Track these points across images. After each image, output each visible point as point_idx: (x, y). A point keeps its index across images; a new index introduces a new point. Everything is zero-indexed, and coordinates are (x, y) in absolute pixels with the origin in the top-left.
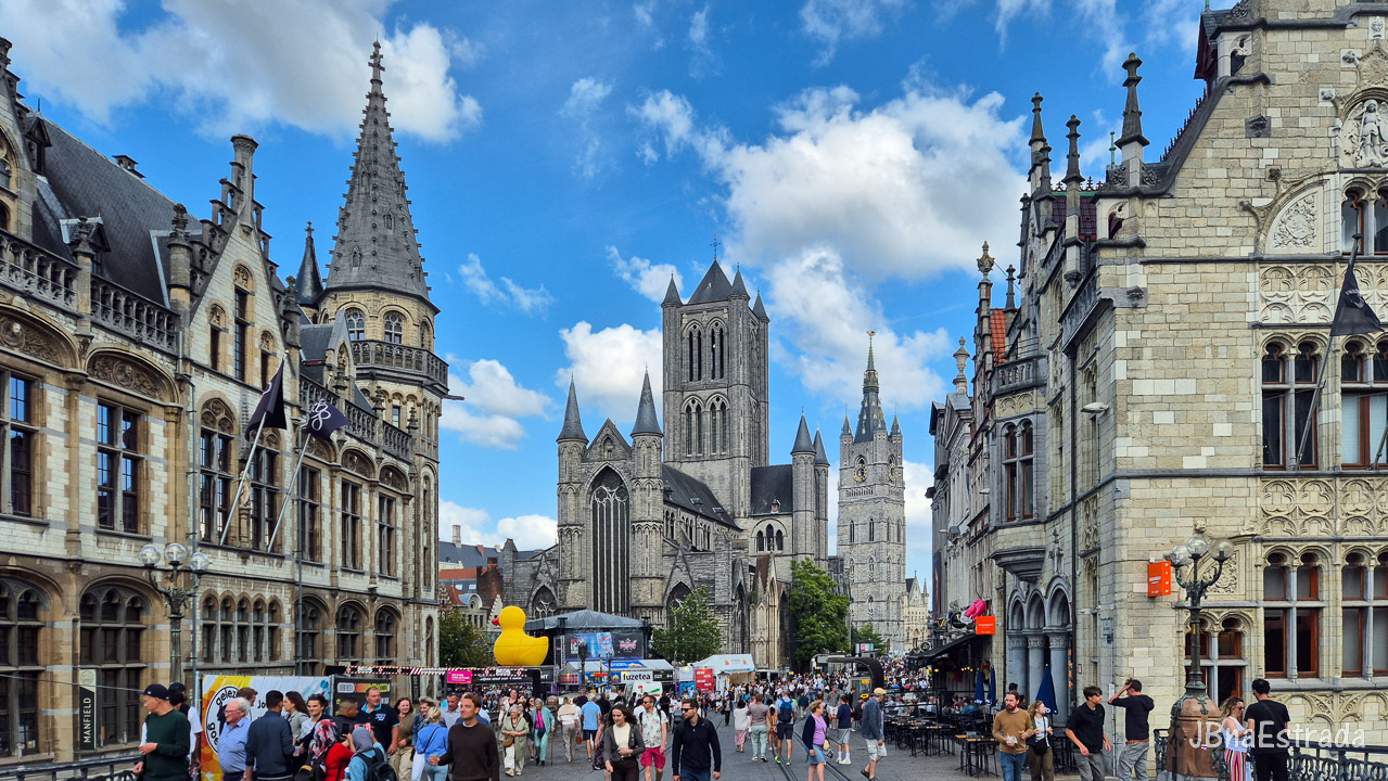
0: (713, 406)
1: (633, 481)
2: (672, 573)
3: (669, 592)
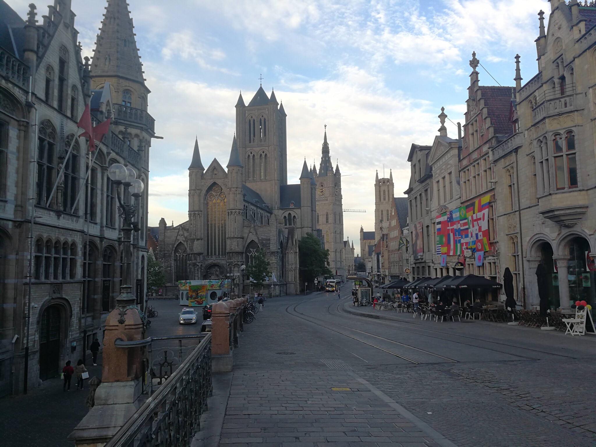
0: (261, 155)
1: (228, 189)
2: (248, 235)
3: (246, 245)
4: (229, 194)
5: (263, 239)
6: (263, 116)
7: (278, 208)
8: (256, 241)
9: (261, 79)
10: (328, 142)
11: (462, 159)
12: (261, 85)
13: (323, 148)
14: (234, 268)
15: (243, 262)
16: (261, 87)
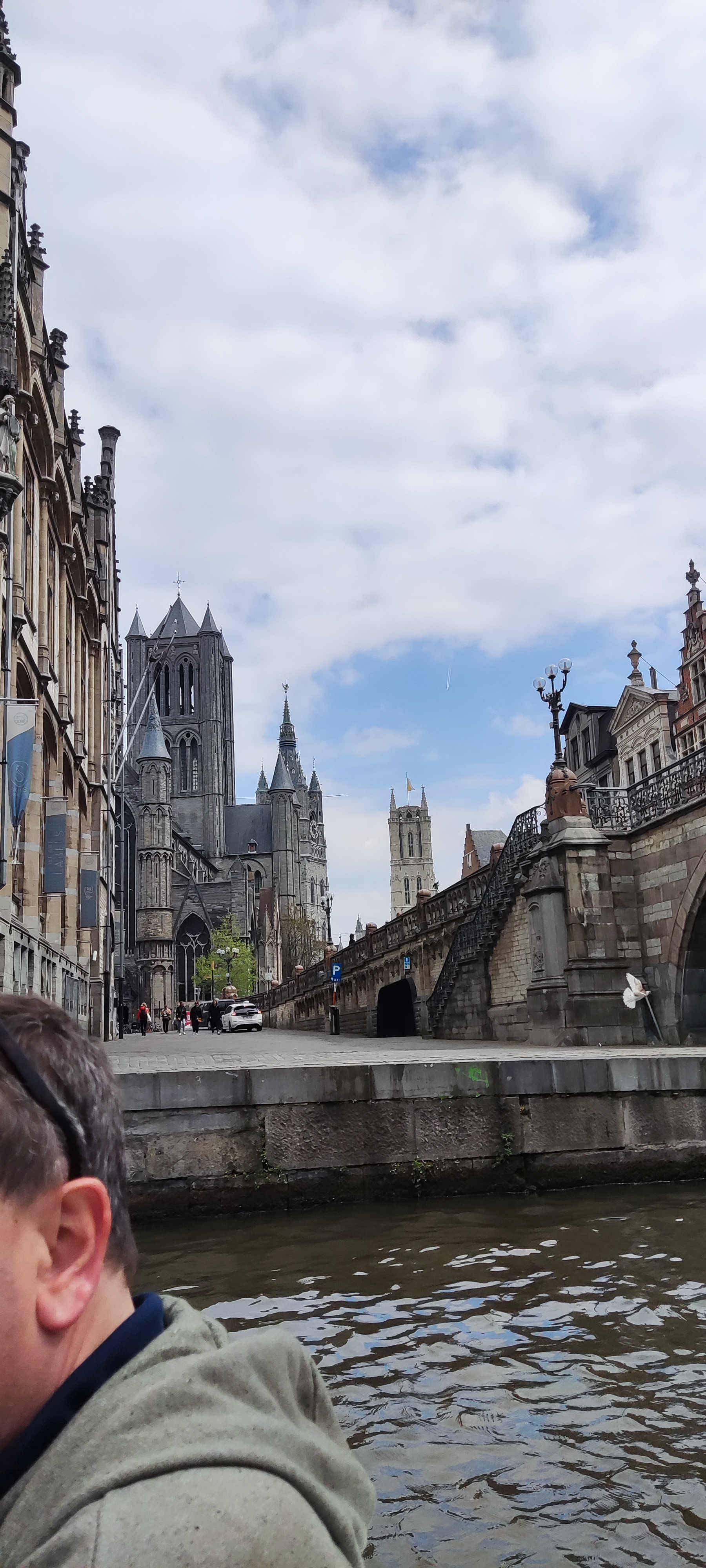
0: (183, 742)
1: (141, 807)
2: (183, 904)
3: (178, 925)
4: (143, 817)
5: (215, 912)
6: (186, 660)
7: (220, 854)
8: (201, 915)
9: (179, 582)
10: (292, 720)
11: (678, 719)
12: (179, 595)
13: (282, 735)
14: (154, 974)
15: (173, 961)
16: (179, 598)
